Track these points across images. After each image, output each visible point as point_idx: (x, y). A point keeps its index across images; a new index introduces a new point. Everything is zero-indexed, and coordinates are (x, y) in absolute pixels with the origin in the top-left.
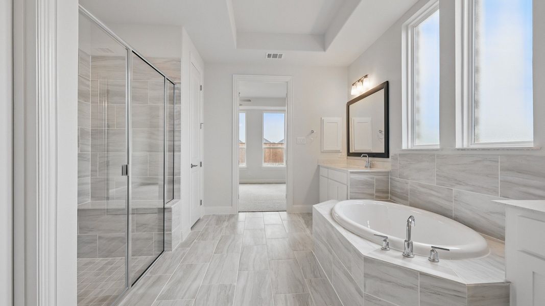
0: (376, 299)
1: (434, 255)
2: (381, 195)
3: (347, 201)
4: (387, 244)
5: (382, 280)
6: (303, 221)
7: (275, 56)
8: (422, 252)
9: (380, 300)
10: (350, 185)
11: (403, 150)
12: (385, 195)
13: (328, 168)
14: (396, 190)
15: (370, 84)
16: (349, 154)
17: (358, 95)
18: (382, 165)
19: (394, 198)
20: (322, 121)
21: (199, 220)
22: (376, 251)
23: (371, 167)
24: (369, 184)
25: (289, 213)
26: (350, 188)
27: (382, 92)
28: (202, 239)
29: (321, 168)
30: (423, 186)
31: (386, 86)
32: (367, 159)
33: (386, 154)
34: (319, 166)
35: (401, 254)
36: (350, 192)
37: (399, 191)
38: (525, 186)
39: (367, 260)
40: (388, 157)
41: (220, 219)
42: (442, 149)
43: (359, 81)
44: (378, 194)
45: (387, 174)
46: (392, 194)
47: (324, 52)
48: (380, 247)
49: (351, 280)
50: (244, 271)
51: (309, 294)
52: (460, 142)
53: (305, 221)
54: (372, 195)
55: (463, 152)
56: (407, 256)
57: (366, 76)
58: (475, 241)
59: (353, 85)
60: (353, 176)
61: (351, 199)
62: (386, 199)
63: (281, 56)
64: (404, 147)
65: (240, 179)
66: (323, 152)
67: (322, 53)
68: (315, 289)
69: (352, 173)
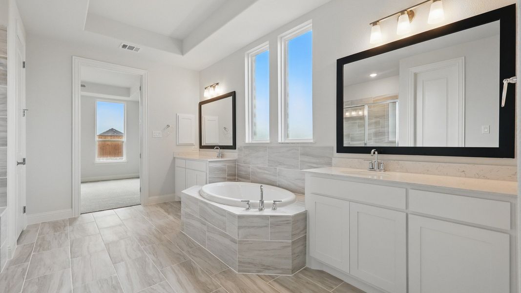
0: (246, 241)
1: (275, 205)
2: (231, 178)
3: (207, 185)
4: (249, 205)
5: (249, 227)
6: (163, 210)
7: (131, 48)
8: (268, 206)
9: (248, 241)
10: (209, 172)
11: (246, 143)
12: (234, 177)
13: (185, 159)
14: (242, 173)
15: (220, 91)
16: (202, 147)
17: (209, 98)
18: (230, 155)
19: (240, 179)
20: (177, 118)
21: (22, 232)
22: (244, 211)
23: (222, 157)
24: (222, 170)
25: (145, 206)
26: (209, 174)
27: (231, 98)
28: (43, 250)
29: (176, 160)
30: (260, 168)
31: (233, 94)
32: (219, 150)
33: (234, 147)
34: (174, 158)
35: (257, 210)
36: (209, 178)
37: (243, 173)
38: (310, 163)
39: (240, 217)
40: (235, 149)
41: (57, 226)
42: (271, 143)
43: (211, 86)
44: (229, 178)
45: (235, 161)
46: (239, 176)
47: (182, 56)
48: (244, 209)
49: (226, 236)
50: (120, 262)
51: (190, 260)
52: (281, 139)
53: (164, 209)
54: (225, 178)
55: (282, 145)
56: (261, 210)
57: (217, 84)
58: (289, 196)
59: (206, 88)
60: (212, 165)
61: (210, 183)
62: (234, 180)
63: (137, 49)
64: (247, 141)
65: (81, 178)
66: (178, 145)
67: (180, 56)
68: (193, 255)
69: (210, 162)
